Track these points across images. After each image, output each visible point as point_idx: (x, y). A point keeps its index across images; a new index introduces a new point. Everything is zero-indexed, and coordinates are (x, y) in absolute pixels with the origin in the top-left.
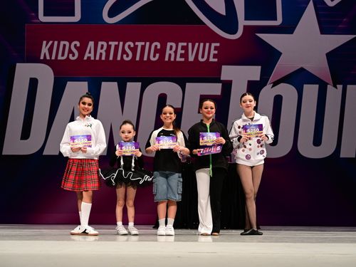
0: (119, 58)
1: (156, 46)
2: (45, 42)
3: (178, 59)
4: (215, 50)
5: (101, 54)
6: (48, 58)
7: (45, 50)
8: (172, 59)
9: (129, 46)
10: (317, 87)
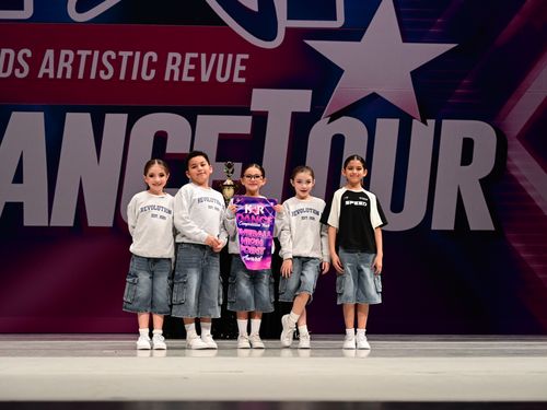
0: (93, 76)
1: (151, 58)
3: (186, 78)
4: (242, 64)
5: (65, 69)
8: (176, 78)
9: (109, 57)
10: (396, 122)
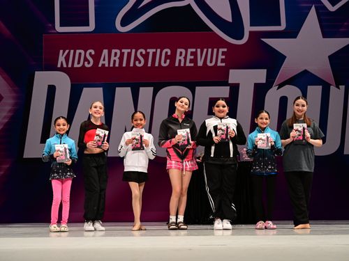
0: (132, 65)
1: (167, 53)
2: (61, 51)
3: (188, 64)
4: (222, 55)
5: (115, 61)
6: (65, 66)
7: (61, 59)
8: (182, 65)
9: (141, 53)
10: (320, 88)
